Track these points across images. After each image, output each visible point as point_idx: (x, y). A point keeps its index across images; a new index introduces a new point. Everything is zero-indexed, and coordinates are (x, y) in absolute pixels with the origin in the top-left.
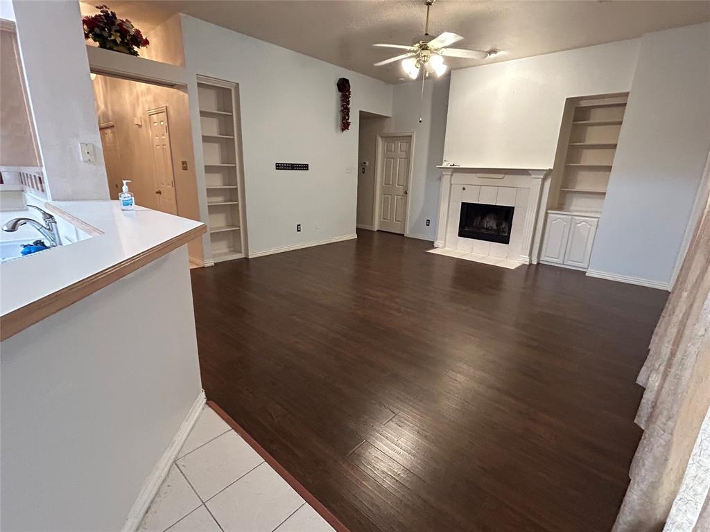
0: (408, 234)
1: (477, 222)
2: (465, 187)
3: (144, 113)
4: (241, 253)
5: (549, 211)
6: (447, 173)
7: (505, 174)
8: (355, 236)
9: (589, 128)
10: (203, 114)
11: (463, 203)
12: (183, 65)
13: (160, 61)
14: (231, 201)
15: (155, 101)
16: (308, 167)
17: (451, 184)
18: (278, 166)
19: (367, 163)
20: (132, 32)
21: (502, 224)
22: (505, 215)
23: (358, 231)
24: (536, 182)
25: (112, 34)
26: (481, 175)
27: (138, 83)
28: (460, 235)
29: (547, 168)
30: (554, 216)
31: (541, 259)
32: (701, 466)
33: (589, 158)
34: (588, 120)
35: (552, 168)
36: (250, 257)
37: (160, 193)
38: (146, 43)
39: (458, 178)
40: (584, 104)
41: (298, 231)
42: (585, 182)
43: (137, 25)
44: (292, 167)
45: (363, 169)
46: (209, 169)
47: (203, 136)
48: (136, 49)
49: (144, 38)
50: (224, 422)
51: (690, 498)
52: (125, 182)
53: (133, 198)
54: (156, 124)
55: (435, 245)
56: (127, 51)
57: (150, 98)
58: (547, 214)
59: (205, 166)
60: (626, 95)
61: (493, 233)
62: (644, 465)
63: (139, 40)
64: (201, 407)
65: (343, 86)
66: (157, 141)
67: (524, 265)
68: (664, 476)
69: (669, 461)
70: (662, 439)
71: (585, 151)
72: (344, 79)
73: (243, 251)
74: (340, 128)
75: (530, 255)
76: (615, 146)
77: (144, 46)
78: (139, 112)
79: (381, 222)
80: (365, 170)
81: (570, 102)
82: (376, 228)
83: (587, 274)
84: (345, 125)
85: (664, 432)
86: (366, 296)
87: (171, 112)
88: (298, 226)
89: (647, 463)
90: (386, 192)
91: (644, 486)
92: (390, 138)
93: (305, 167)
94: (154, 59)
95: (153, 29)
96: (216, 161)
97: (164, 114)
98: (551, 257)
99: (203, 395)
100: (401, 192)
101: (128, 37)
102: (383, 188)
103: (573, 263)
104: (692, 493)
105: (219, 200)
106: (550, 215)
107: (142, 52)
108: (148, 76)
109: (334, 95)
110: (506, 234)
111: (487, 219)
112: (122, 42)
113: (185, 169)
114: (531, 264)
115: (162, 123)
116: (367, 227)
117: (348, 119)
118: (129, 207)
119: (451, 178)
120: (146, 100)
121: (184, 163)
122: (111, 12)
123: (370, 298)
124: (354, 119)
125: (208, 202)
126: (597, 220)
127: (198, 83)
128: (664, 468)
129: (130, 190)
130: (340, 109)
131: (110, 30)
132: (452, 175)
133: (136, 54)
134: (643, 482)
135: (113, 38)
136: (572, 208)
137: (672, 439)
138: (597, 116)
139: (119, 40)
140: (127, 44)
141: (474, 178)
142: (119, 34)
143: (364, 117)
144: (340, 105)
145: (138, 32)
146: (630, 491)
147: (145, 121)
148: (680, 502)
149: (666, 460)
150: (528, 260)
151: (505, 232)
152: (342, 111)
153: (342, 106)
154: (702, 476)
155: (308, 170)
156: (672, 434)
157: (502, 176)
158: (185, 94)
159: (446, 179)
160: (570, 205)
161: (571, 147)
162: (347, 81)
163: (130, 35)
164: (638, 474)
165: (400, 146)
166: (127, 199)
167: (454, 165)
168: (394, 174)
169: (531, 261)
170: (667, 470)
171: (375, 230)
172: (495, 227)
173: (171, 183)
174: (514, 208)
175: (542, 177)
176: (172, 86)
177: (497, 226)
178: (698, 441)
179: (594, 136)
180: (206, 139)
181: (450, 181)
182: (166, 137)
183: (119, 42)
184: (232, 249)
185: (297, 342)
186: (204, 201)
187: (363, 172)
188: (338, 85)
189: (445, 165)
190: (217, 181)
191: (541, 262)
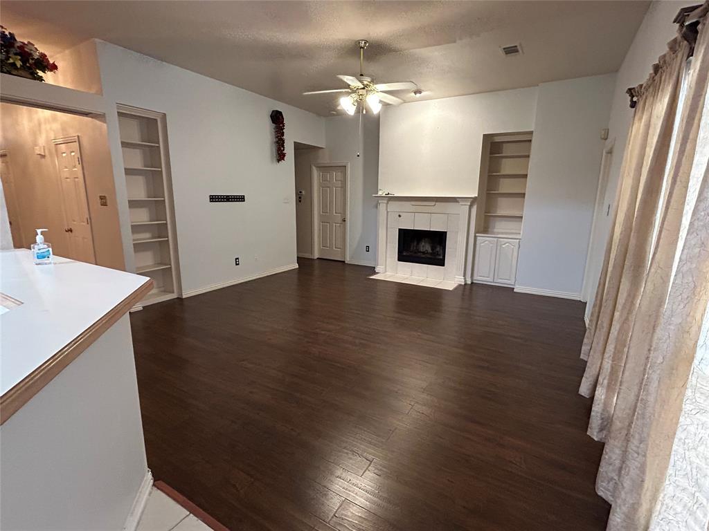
0: (348, 261)
1: (413, 246)
2: (401, 214)
3: (48, 141)
4: (173, 292)
5: (477, 235)
6: (383, 201)
7: (436, 201)
8: (297, 266)
9: (504, 160)
10: (124, 144)
11: (400, 230)
12: (100, 92)
13: (69, 86)
14: (159, 237)
15: (64, 129)
16: (244, 198)
17: (388, 212)
18: (213, 198)
19: (303, 192)
20: (36, 55)
21: (436, 248)
22: (438, 239)
23: (300, 260)
24: (463, 209)
25: (10, 57)
26: (413, 203)
27: (40, 110)
28: (399, 260)
29: (473, 196)
30: (481, 238)
31: (475, 278)
32: (678, 486)
33: (506, 186)
34: (502, 153)
35: (477, 195)
36: (184, 297)
37: (71, 231)
38: (53, 67)
39: (394, 206)
40: (497, 139)
41: (237, 264)
42: (504, 207)
43: (41, 48)
44: (228, 199)
45: (300, 198)
46: (133, 204)
47: (125, 169)
48: (40, 73)
49: (51, 62)
50: (180, 506)
51: (671, 517)
52: (39, 231)
53: (50, 249)
54: (64, 155)
55: (377, 270)
56: (30, 77)
57: (56, 126)
58: (475, 237)
59: (129, 201)
60: (531, 133)
61: (429, 256)
62: (623, 488)
63: (44, 64)
64: (147, 492)
65: (277, 118)
66: (65, 172)
67: (460, 285)
68: (642, 497)
69: (646, 482)
70: (637, 461)
71: (502, 180)
72: (277, 112)
73: (175, 291)
74: (275, 159)
75: (464, 276)
76: (526, 176)
77: (51, 71)
78: (42, 141)
79: (321, 251)
80: (302, 199)
81: (487, 138)
82: (316, 255)
83: (515, 290)
84: (281, 156)
85: (638, 454)
86: (318, 330)
87: (85, 142)
88: (236, 259)
89: (625, 485)
90: (325, 220)
91: (624, 509)
92: (325, 168)
93: (241, 199)
94: (62, 85)
95: (61, 52)
96: (141, 195)
97: (77, 143)
98: (483, 277)
99: (149, 476)
100: (339, 220)
101: (31, 61)
102: (320, 216)
103: (502, 281)
104: (672, 512)
105: (145, 237)
106: (478, 238)
107: (48, 77)
108: (53, 102)
109: (268, 127)
110: (441, 257)
111: (423, 244)
112: (23, 67)
113: (104, 204)
114: (466, 284)
115: (73, 154)
116: (307, 255)
117: (284, 150)
118: (45, 260)
119: (387, 206)
120: (51, 129)
121: (102, 198)
122: (10, 33)
123: (323, 332)
124: (289, 150)
125: (134, 240)
126: (518, 241)
127: (118, 112)
128: (642, 490)
129: (46, 241)
130: (275, 140)
131: (7, 52)
132: (387, 203)
133: (41, 79)
134: (624, 505)
135: (11, 61)
136: (495, 230)
137: (645, 460)
138: (508, 150)
139: (19, 64)
140: (30, 68)
141: (408, 206)
142: (19, 57)
143: (298, 147)
144: (274, 137)
145: (43, 56)
146: (613, 515)
147: (50, 150)
148: (661, 522)
149: (643, 481)
150: (463, 280)
151: (440, 255)
152: (277, 142)
153: (277, 137)
154: (679, 495)
155: (244, 201)
156: (645, 456)
157: (434, 203)
158: (102, 123)
159: (382, 207)
160: (494, 228)
161: (490, 177)
162: (280, 113)
163: (33, 59)
164: (619, 497)
165: (336, 175)
166: (42, 251)
167: (388, 194)
168: (331, 202)
169: (465, 281)
170: (644, 490)
171: (316, 258)
172: (430, 251)
173: (86, 221)
174: (446, 232)
175: (469, 204)
176: (86, 114)
177: (432, 250)
178: (672, 461)
179: (508, 167)
180: (128, 172)
181: (387, 209)
182: (78, 169)
183: (19, 66)
184: (163, 289)
185: (251, 392)
186: (128, 239)
187: (300, 201)
188: (272, 116)
189: (380, 193)
190: (143, 216)
191: (474, 282)
